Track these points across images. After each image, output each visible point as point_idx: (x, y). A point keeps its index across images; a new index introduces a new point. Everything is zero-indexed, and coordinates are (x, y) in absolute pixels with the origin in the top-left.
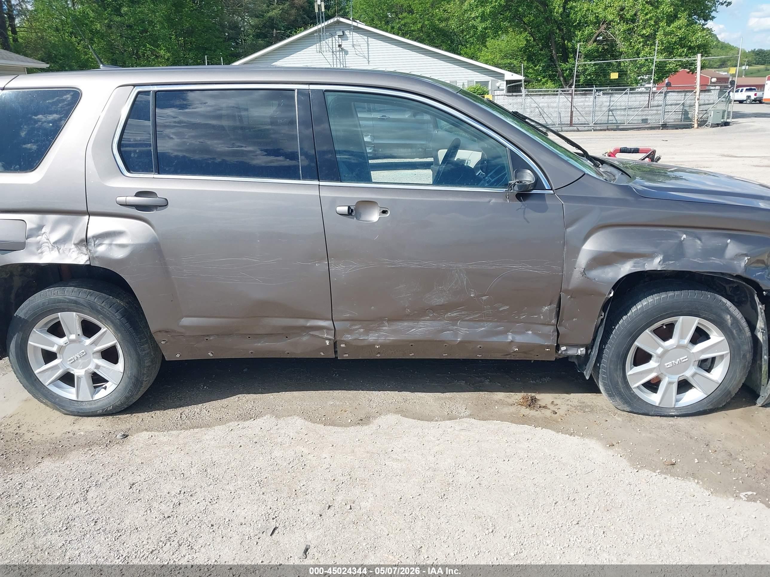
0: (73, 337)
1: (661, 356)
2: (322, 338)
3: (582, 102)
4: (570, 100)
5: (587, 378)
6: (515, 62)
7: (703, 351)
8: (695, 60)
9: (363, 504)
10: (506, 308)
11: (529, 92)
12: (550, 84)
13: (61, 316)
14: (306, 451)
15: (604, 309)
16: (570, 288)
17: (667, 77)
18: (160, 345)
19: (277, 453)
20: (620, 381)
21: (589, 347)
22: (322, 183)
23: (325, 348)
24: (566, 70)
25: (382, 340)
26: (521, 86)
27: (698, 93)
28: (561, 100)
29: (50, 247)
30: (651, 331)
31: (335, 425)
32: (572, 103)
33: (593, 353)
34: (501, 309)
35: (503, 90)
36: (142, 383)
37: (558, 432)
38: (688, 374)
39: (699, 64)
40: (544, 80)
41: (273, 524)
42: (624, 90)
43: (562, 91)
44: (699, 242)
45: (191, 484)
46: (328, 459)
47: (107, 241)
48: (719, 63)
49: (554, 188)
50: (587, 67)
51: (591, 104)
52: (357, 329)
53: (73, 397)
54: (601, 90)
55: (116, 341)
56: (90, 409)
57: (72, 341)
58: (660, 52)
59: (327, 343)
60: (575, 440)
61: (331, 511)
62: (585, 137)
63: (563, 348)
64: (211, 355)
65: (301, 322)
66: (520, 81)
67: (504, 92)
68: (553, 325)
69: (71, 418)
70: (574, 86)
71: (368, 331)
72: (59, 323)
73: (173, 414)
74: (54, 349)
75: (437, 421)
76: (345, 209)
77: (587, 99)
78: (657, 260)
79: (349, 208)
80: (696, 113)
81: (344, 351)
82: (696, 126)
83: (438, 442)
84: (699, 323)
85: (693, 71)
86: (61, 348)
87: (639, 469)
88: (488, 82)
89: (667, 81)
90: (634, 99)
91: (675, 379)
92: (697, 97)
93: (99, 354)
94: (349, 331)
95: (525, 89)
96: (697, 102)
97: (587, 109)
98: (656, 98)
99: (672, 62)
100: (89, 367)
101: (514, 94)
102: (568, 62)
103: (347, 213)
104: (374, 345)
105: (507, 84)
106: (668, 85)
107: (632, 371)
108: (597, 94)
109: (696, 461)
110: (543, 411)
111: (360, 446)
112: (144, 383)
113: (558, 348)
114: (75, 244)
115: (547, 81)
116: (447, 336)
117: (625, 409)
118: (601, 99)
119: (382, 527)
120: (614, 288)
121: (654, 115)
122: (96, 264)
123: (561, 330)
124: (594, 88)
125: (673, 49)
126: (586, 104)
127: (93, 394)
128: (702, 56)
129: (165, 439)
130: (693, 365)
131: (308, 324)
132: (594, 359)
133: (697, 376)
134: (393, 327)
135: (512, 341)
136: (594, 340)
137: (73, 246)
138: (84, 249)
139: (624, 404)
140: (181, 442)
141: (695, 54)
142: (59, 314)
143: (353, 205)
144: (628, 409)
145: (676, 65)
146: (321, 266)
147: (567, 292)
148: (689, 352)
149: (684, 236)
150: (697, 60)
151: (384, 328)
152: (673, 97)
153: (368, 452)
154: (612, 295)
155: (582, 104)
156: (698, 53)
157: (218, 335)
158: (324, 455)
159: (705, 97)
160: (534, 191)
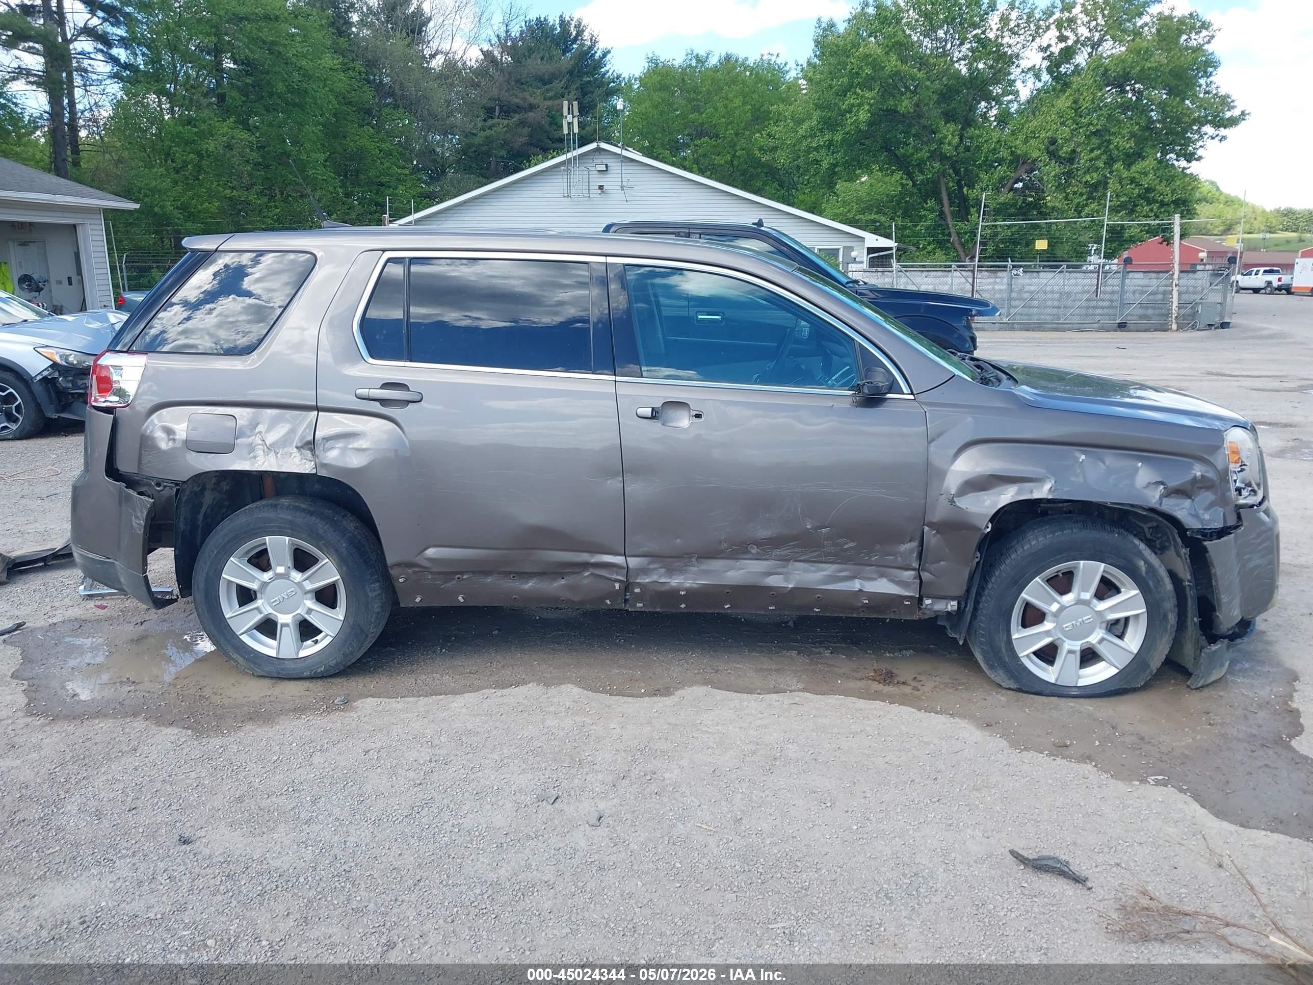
0: (281, 570)
1: (1056, 615)
2: (610, 579)
3: (990, 284)
4: (971, 280)
5: (961, 643)
6: (883, 219)
7: (1112, 609)
8: (1170, 224)
9: (666, 775)
10: (852, 544)
11: (904, 266)
12: (939, 253)
13: (269, 540)
14: (588, 720)
15: (979, 548)
16: (935, 521)
17: (1126, 250)
18: (396, 584)
19: (551, 722)
20: (1003, 646)
21: (962, 601)
22: (618, 378)
23: (613, 595)
24: (966, 233)
25: (688, 584)
26: (891, 256)
27: (1176, 276)
28: (956, 281)
29: (266, 450)
30: (1042, 580)
31: (624, 696)
32: (973, 286)
33: (967, 609)
34: (846, 547)
35: (862, 262)
36: (367, 636)
37: (920, 710)
38: (1093, 639)
39: (1177, 230)
40: (930, 248)
41: (554, 793)
42: (1058, 267)
43: (959, 266)
44: (1102, 465)
45: (444, 752)
46: (619, 730)
47: (340, 445)
48: (1221, 228)
49: (915, 392)
50: (999, 229)
51: (1004, 287)
52: (656, 569)
53: (272, 653)
54: (1020, 266)
55: (338, 577)
56: (294, 669)
57: (278, 576)
58: (1114, 210)
59: (617, 586)
60: (942, 718)
61: (626, 782)
62: (994, 340)
63: (928, 602)
64: (462, 600)
65: (585, 557)
66: (890, 249)
67: (865, 266)
68: (914, 569)
69: (267, 683)
70: (977, 259)
71: (671, 572)
72: (265, 551)
73: (405, 680)
74: (254, 586)
75: (759, 694)
76: (648, 412)
77: (998, 280)
78: (1047, 486)
79: (653, 409)
80: (1174, 307)
81: (639, 598)
82: (1174, 327)
83: (761, 716)
84: (1104, 571)
85: (1168, 241)
86: (264, 585)
87: (1022, 750)
88: (838, 250)
89: (1125, 255)
90: (1073, 281)
91: (1077, 646)
92: (1175, 282)
93: (312, 595)
94: (644, 571)
95: (898, 261)
96: (1175, 289)
97: (998, 296)
98: (1110, 282)
99: (1133, 225)
100: (298, 611)
101: (879, 269)
102: (968, 221)
103: (650, 415)
104: (679, 591)
105: (868, 253)
106: (1128, 261)
107: (1018, 634)
108: (1014, 272)
109: (1097, 743)
110: (902, 687)
111: (658, 718)
112: (370, 635)
113: (920, 600)
114: (297, 447)
115: (935, 249)
116: (774, 581)
117: (1011, 687)
118: (1020, 281)
119: (693, 798)
120: (991, 520)
121: (1106, 307)
122: (323, 473)
123: (925, 576)
124: (1010, 263)
125: (1135, 206)
126: (997, 287)
127: (299, 648)
128: (1182, 217)
129: (399, 706)
130: (1100, 628)
131: (593, 560)
132: (969, 616)
133: (1105, 642)
134: (704, 567)
135: (860, 590)
136: (968, 591)
137: (295, 450)
138: (308, 453)
139: (1009, 679)
140: (422, 709)
141: (1170, 214)
142: (267, 538)
143: (658, 404)
144: (1014, 686)
145: (1141, 231)
146: (615, 484)
147: (932, 525)
148: (1093, 609)
149: (1083, 457)
150: (1173, 223)
151: (692, 568)
152: (1136, 280)
153: (669, 724)
154: (989, 530)
155: (990, 287)
156: (1175, 212)
157: (473, 572)
158: (612, 726)
159: (1189, 281)
160: (889, 396)
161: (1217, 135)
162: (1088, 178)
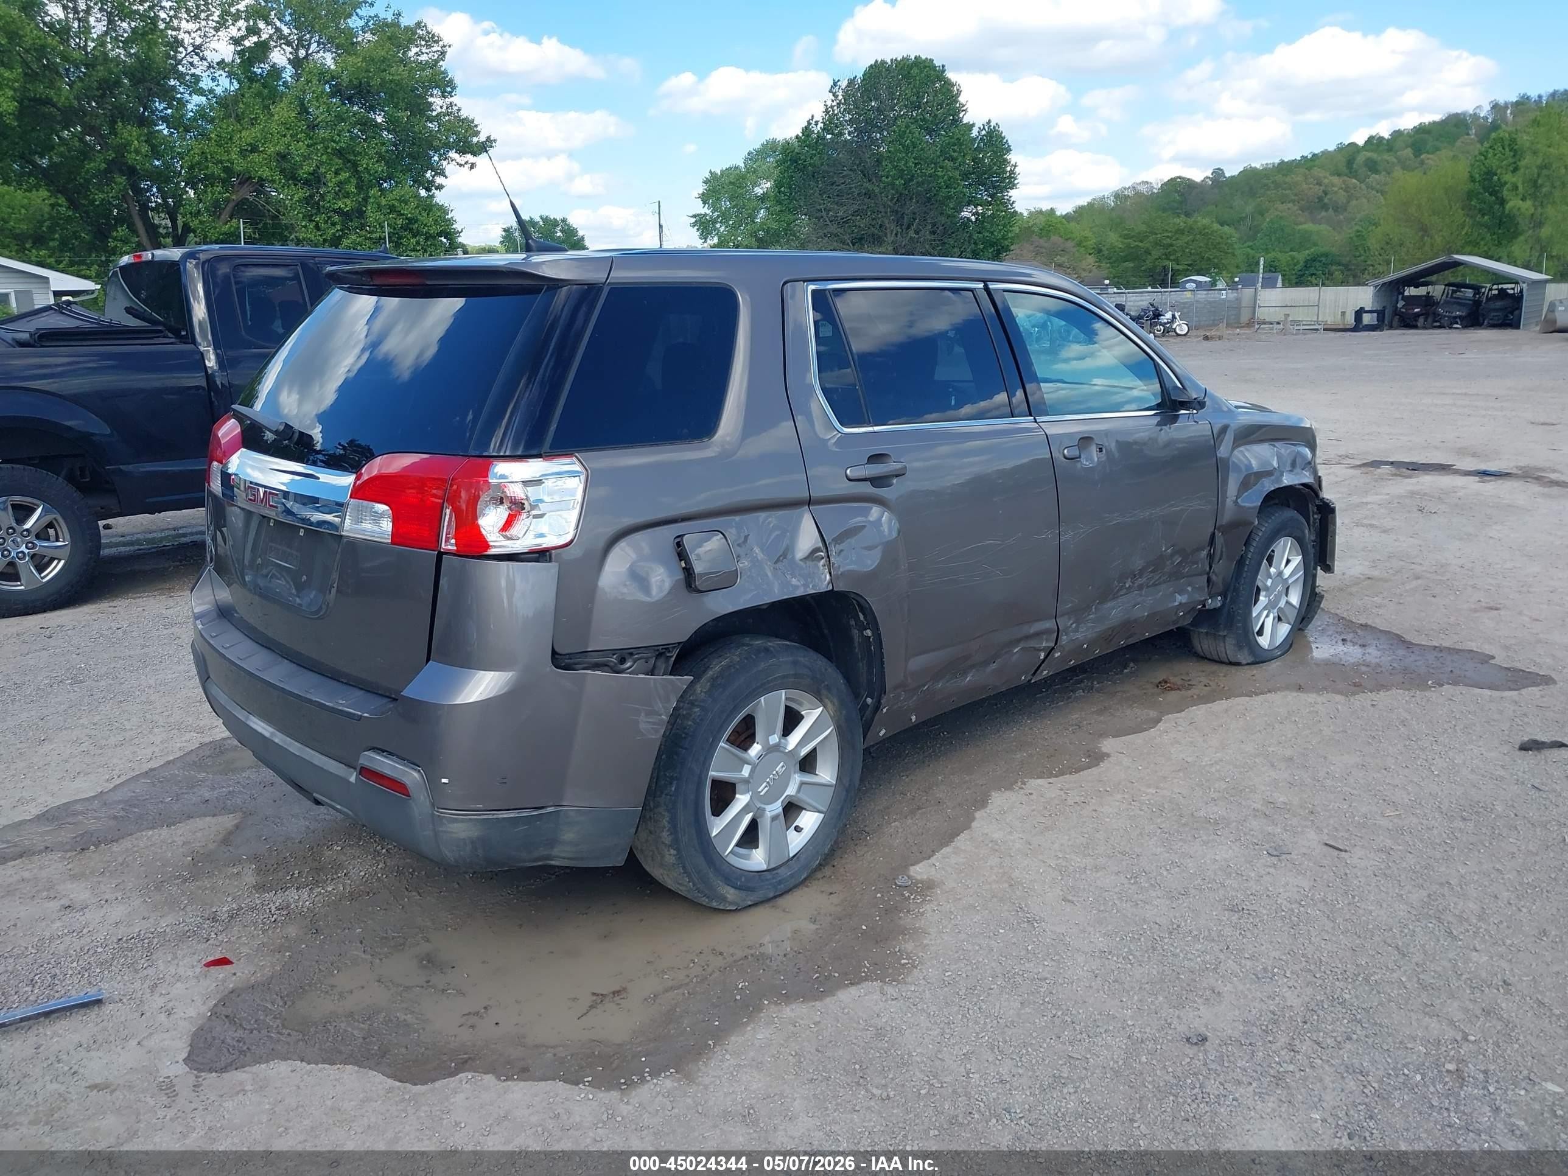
1: (1269, 589)
2: (1038, 649)
10: (1179, 560)
16: (1224, 523)
22: (1037, 419)
25: (1090, 634)
30: (1266, 561)
34: (1176, 563)
38: (1282, 604)
47: (849, 545)
52: (1071, 625)
55: (832, 728)
57: (770, 750)
59: (1042, 655)
63: (1209, 602)
64: (914, 719)
68: (1206, 573)
71: (1079, 625)
79: (1075, 447)
81: (1049, 664)
86: (753, 769)
88: (8, 295)
91: (1275, 612)
94: (1065, 630)
100: (787, 793)
104: (1083, 644)
107: (1254, 613)
114: (801, 560)
116: (1137, 611)
122: (841, 586)
123: (1213, 577)
130: (1284, 594)
133: (1287, 604)
134: (1099, 613)
135: (1180, 604)
136: (1229, 584)
146: (1053, 538)
147: (1221, 528)
148: (1283, 578)
161: (466, 163)
162: (340, 204)
